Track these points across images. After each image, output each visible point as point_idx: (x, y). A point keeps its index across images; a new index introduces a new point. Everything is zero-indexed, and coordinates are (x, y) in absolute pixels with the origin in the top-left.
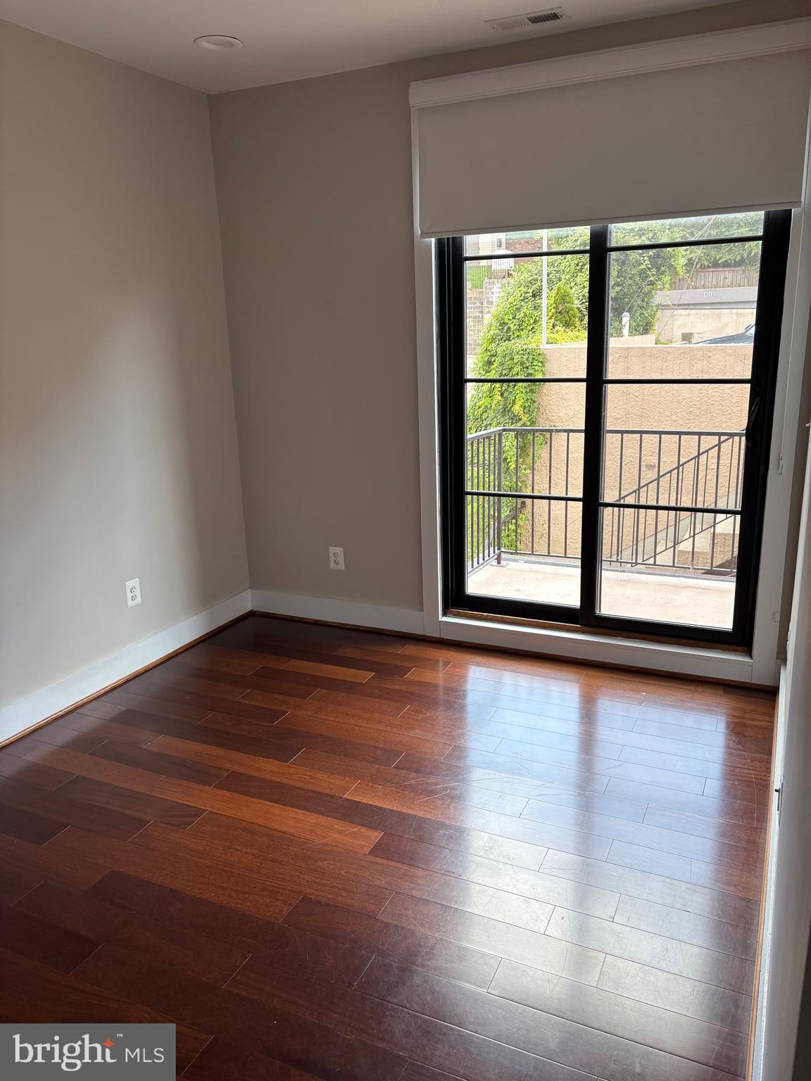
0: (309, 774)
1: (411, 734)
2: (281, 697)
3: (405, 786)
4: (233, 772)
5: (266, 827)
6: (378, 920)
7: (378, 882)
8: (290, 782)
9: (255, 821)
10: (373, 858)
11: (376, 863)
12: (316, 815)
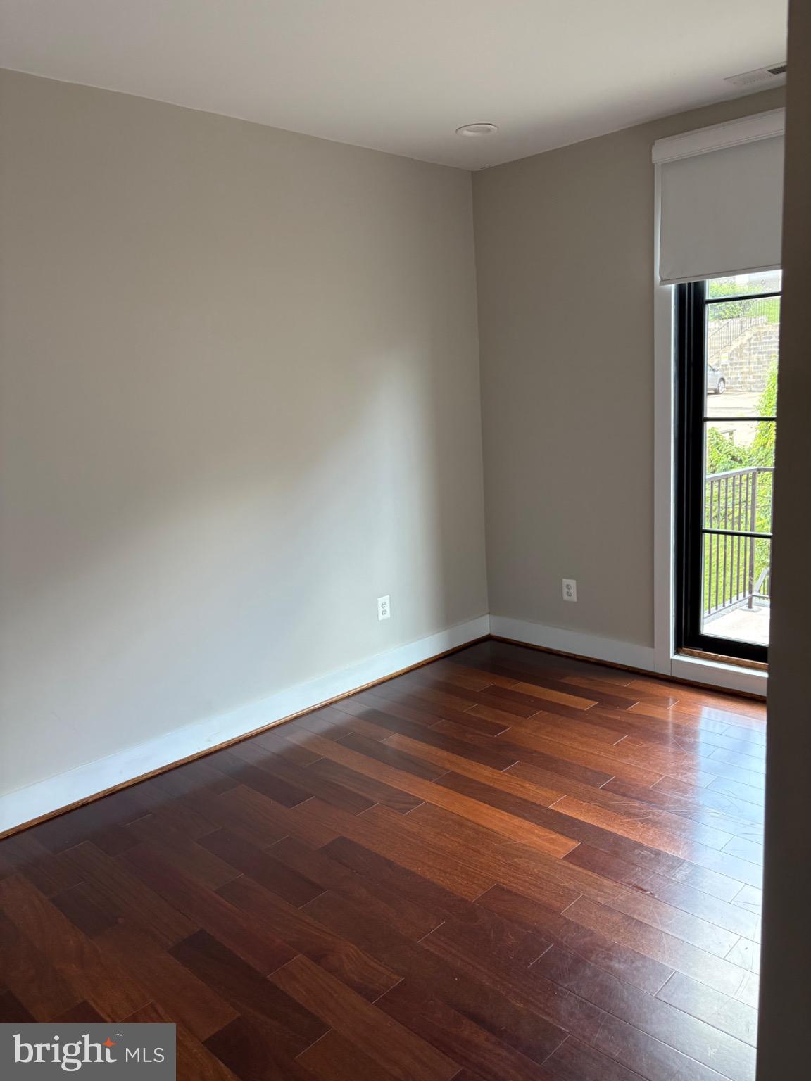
0: (519, 783)
1: (623, 761)
2: (505, 714)
3: (609, 806)
4: (452, 772)
5: (474, 822)
6: (561, 916)
7: (567, 884)
8: (501, 788)
9: (465, 816)
10: (565, 863)
11: (568, 868)
12: (520, 819)
